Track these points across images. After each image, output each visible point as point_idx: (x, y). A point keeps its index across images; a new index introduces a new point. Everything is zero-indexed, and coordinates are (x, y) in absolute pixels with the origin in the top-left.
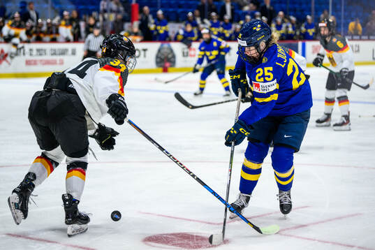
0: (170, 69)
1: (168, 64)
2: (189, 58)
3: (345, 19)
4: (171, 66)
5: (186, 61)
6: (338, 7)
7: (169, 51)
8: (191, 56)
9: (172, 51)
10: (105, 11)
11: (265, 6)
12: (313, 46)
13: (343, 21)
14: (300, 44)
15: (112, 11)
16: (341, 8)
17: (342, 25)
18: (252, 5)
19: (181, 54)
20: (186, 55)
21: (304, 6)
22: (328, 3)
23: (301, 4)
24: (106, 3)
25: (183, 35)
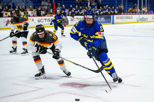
0: (66, 25)
1: (66, 24)
2: (73, 22)
3: (127, 7)
4: (67, 24)
5: (72, 23)
6: (125, 3)
7: (66, 19)
8: (74, 21)
9: (67, 19)
10: (43, 6)
11: (99, 3)
12: (117, 17)
13: (127, 8)
14: (112, 16)
15: (46, 5)
16: (126, 4)
17: (126, 9)
18: (95, 3)
19: (70, 20)
20: (72, 20)
21: (113, 3)
22: (121, 2)
23: (112, 2)
24: (44, 3)
25: (71, 14)
